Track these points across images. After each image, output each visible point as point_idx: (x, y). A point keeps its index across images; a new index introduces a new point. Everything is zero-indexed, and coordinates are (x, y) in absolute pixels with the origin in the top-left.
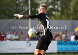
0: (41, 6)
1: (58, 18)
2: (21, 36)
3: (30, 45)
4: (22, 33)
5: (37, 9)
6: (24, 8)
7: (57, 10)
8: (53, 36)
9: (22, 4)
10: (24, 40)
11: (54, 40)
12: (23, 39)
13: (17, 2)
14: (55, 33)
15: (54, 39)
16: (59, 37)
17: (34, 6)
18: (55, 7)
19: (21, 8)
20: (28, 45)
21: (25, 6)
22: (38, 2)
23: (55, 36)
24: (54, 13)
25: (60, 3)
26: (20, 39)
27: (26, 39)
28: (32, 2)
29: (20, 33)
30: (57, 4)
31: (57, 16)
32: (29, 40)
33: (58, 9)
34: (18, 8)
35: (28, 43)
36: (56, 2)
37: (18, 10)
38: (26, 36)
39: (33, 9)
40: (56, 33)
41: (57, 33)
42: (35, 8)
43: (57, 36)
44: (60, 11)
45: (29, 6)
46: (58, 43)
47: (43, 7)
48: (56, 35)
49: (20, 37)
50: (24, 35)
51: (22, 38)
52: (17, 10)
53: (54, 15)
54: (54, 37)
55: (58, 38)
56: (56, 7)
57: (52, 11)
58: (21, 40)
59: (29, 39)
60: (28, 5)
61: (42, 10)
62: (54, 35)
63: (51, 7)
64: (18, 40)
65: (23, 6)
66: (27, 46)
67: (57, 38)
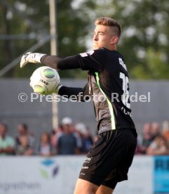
0: (100, 23)
1: (157, 73)
2: (23, 140)
3: (56, 172)
4: (25, 127)
5: (80, 42)
6: (32, 36)
7: (154, 45)
8: (140, 139)
9: (26, 23)
10: (33, 154)
11: (144, 153)
12: (30, 151)
13: (10, 15)
14: (146, 127)
15: (143, 148)
16: (162, 142)
17: (70, 28)
18: (145, 34)
19: (22, 36)
20: (50, 170)
21: (36, 31)
22: (86, 15)
23: (147, 137)
24: (141, 54)
25: (163, 19)
26: (21, 149)
27: (39, 149)
28: (62, 14)
29: (20, 127)
30: (154, 23)
31: (152, 65)
32: (52, 154)
33: (156, 39)
34: (12, 37)
35: (48, 163)
36: (150, 16)
37: (12, 45)
38: (41, 140)
39: (66, 41)
40: (150, 128)
41: (155, 126)
42: (74, 37)
43: (152, 138)
44: (162, 47)
45: (53, 31)
46: (158, 165)
47: (105, 25)
48: (149, 133)
49: (18, 142)
50: (32, 135)
51: (28, 146)
52: (7, 42)
53: (144, 64)
54: (144, 141)
55: (159, 147)
56: (151, 31)
57: (135, 49)
58: (22, 154)
59: (51, 150)
60: (48, 25)
61: (101, 38)
62: (143, 135)
63: (130, 32)
64: (11, 152)
65: (28, 31)
66: (44, 174)
67: (154, 145)
